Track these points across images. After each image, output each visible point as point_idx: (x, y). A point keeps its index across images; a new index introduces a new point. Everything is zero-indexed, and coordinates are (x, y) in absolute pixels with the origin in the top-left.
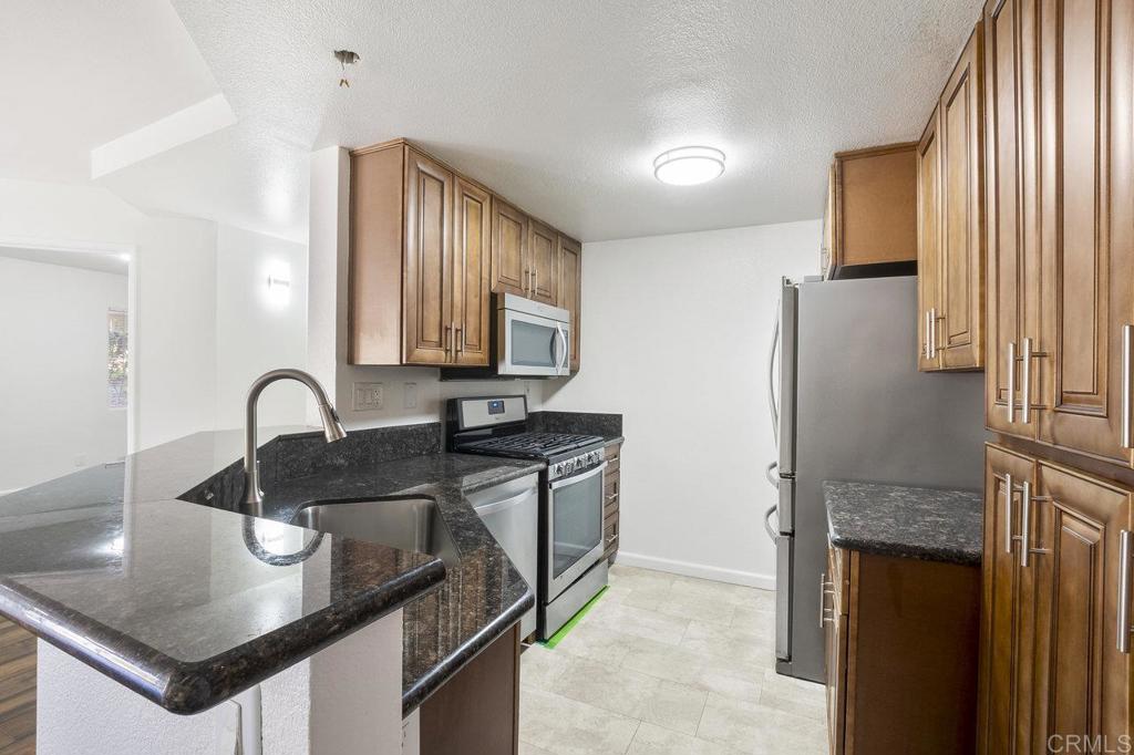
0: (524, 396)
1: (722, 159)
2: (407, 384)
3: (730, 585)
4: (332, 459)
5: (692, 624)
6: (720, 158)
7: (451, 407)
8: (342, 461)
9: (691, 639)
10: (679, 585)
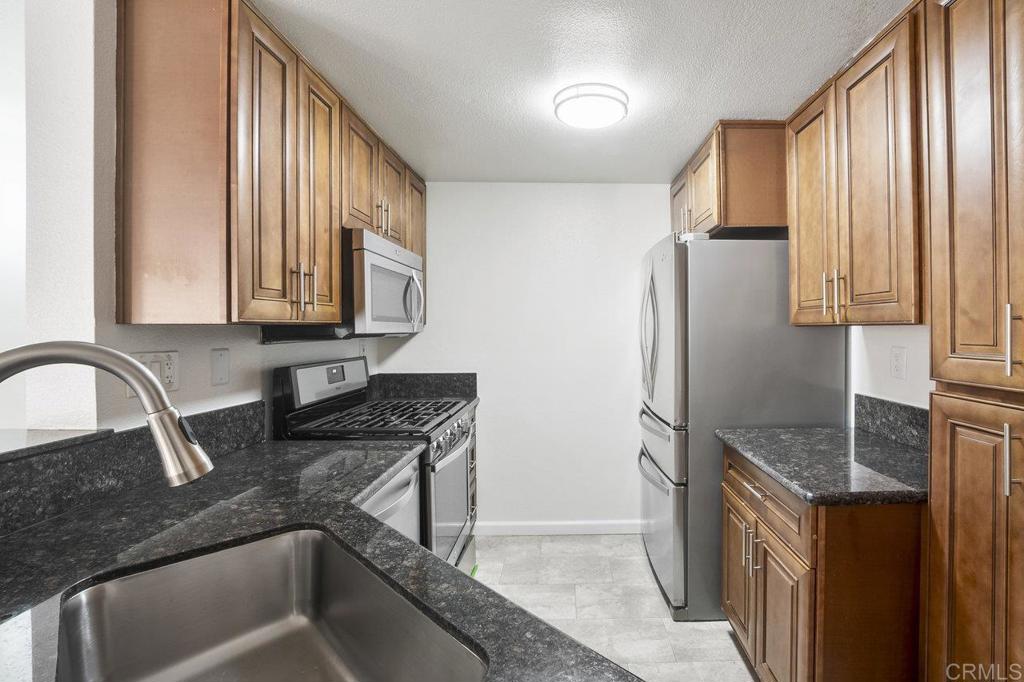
0: (364, 358)
1: (626, 102)
2: (214, 350)
3: (591, 536)
4: (91, 482)
5: (579, 590)
6: (624, 99)
7: (280, 379)
8: (112, 482)
9: (584, 607)
10: (547, 547)
